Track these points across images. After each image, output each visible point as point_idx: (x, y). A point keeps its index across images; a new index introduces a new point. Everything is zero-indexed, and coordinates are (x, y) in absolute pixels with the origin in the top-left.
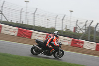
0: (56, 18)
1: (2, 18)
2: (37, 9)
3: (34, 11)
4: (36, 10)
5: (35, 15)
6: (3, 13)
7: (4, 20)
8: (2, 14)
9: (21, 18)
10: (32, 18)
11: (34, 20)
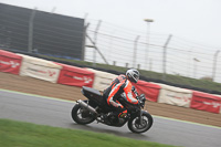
0: (216, 55)
1: (95, 57)
2: (171, 36)
3: (165, 41)
4: (169, 39)
5: (168, 51)
6: (97, 46)
7: (100, 61)
8: (96, 48)
9: (135, 57)
10: (160, 56)
11: (165, 61)
